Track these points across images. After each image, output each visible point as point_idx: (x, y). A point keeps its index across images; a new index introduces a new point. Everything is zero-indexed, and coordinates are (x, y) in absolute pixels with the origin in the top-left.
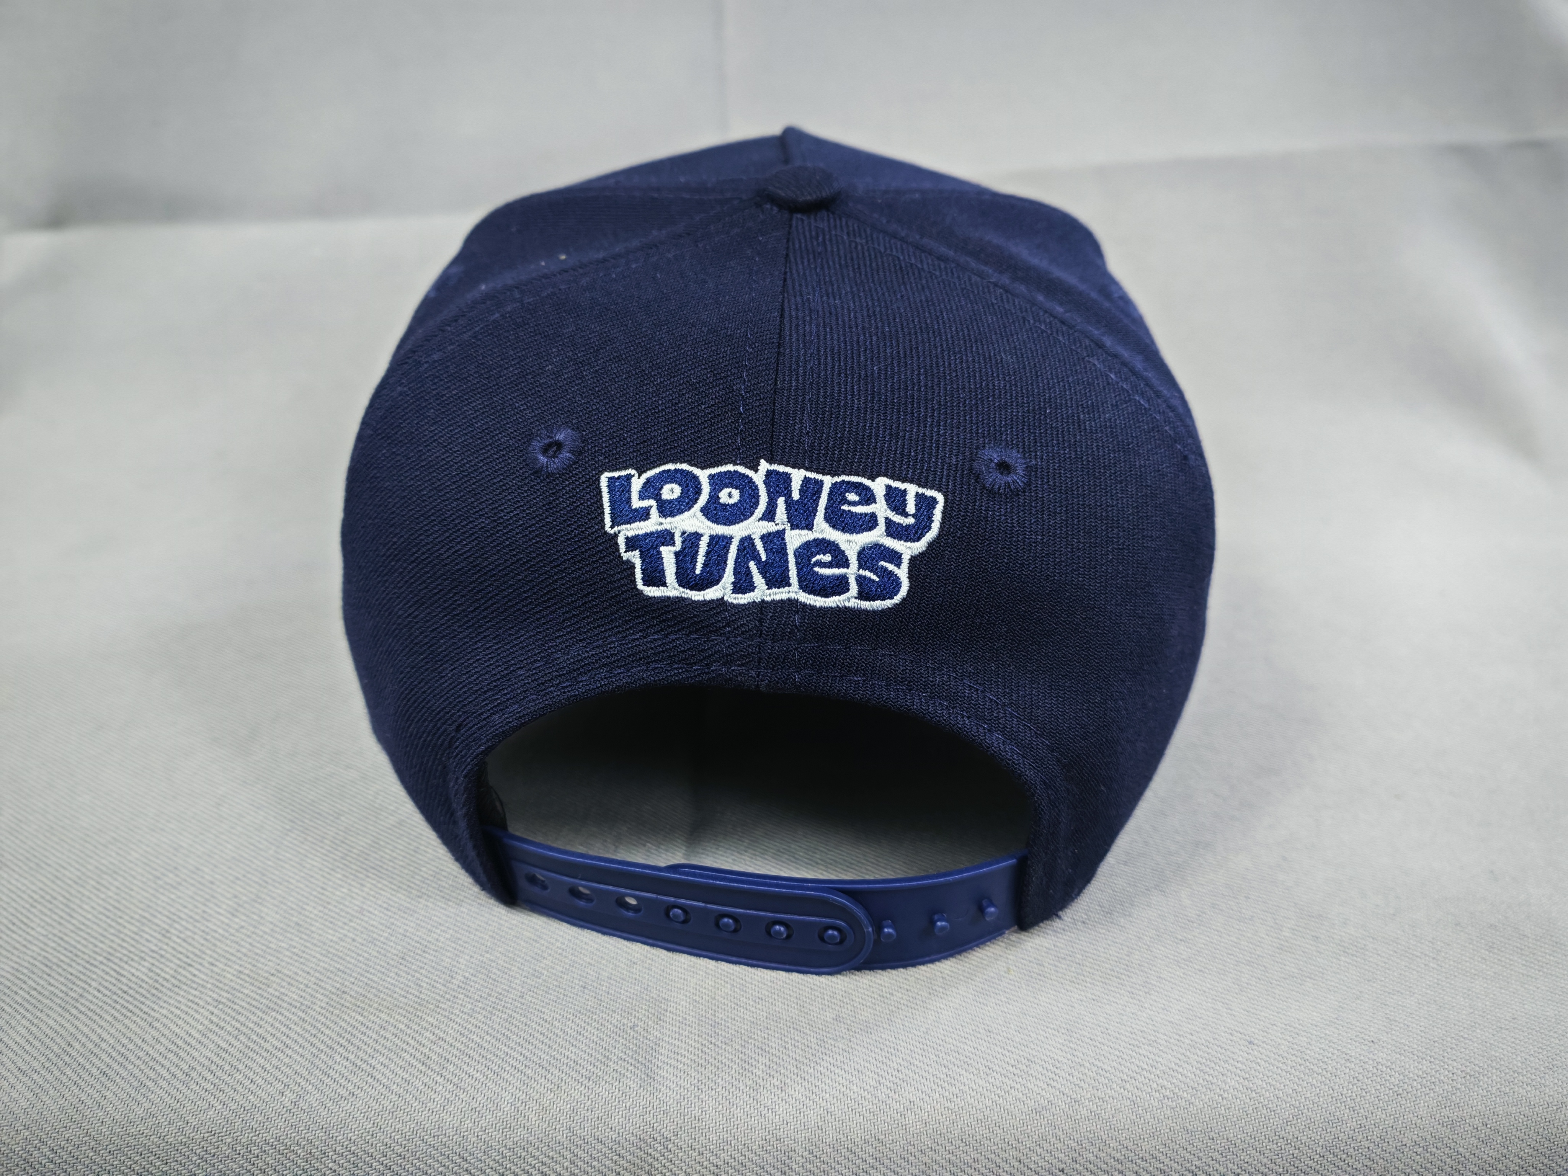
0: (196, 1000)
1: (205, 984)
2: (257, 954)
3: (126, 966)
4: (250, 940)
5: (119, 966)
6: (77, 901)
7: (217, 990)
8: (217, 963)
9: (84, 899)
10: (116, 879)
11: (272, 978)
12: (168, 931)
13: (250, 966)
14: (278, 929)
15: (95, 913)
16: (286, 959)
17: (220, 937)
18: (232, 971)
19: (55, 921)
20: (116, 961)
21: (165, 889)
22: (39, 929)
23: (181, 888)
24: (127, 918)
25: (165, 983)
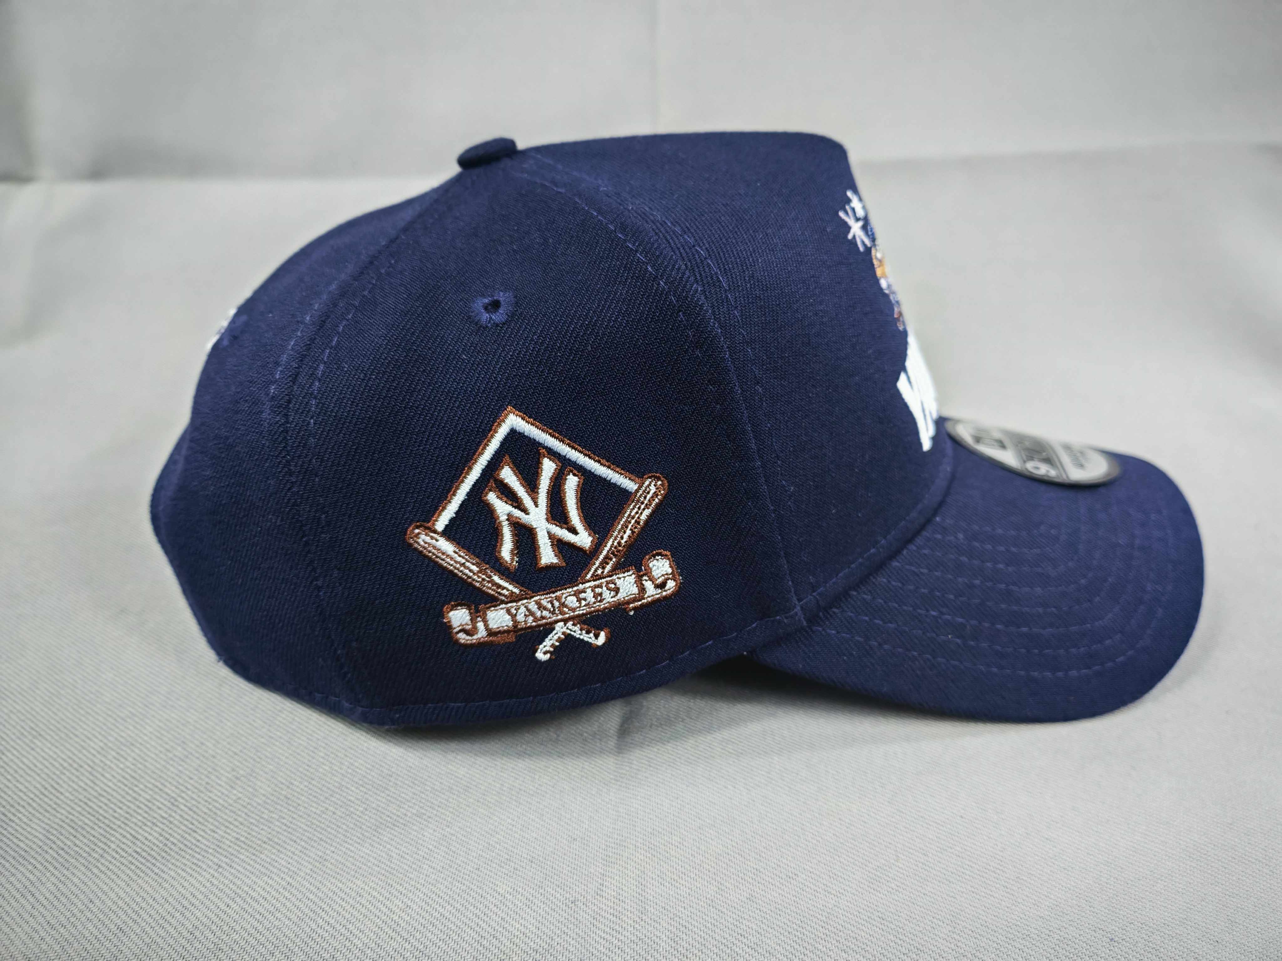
0: (200, 863)
1: (207, 849)
2: (251, 823)
3: (140, 831)
4: (246, 811)
5: (134, 830)
6: (100, 770)
7: (217, 855)
8: (218, 831)
9: (106, 767)
10: (133, 751)
11: (264, 845)
12: (176, 800)
13: (246, 834)
14: (269, 801)
15: (115, 781)
16: (276, 829)
17: (220, 807)
18: (230, 837)
19: (81, 787)
20: (132, 825)
21: (174, 761)
22: (67, 795)
23: (188, 760)
24: (142, 786)
25: (172, 847)
